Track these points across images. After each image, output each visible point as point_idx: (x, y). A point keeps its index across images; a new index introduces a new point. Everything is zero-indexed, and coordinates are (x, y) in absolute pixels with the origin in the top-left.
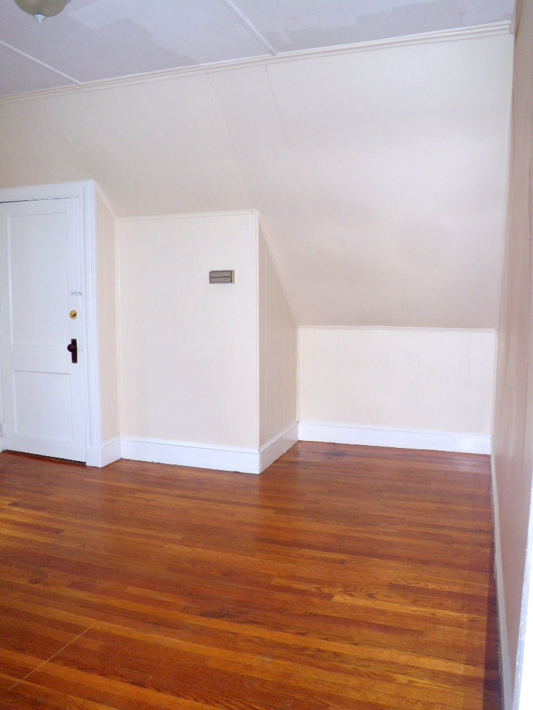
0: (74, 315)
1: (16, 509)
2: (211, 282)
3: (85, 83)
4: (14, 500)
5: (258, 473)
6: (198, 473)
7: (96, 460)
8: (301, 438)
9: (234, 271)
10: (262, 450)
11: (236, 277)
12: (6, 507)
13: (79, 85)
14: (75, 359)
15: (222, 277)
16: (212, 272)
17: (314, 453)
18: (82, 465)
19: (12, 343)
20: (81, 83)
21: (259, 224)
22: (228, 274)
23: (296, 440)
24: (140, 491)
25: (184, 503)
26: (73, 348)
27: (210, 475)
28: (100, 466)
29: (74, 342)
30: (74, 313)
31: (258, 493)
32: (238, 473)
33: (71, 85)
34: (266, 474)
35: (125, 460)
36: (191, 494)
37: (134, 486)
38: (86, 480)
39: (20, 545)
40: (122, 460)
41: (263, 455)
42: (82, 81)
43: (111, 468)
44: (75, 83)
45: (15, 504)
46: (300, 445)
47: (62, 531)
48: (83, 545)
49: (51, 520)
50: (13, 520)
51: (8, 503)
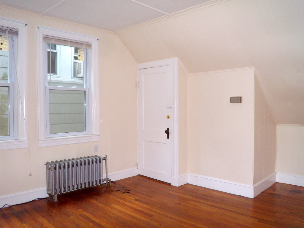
0: (168, 117)
1: (136, 202)
2: (231, 102)
3: (170, 14)
4: (137, 198)
5: (252, 198)
6: (222, 195)
7: (176, 183)
8: (277, 181)
9: (242, 97)
10: (255, 186)
11: (243, 100)
12: (132, 201)
13: (168, 15)
14: (168, 137)
15: (236, 100)
16: (231, 98)
17: (284, 190)
18: (169, 184)
19: (143, 129)
20: (169, 14)
21: (255, 73)
22: (239, 99)
23: (275, 182)
24: (192, 200)
25: (212, 210)
26: (167, 132)
27: (227, 196)
28: (177, 186)
29: (168, 129)
30: (168, 116)
31: (251, 209)
32: (242, 196)
33: (165, 16)
34: (257, 199)
35: (189, 184)
36: (216, 205)
37: (190, 198)
38: (170, 192)
39: (133, 220)
40: (188, 184)
41: (255, 189)
42: (169, 13)
43: (181, 187)
44: (166, 15)
45: (136, 200)
46: (277, 185)
47: (153, 216)
48: (160, 225)
49: (150, 210)
50: (133, 207)
51: (134, 199)
